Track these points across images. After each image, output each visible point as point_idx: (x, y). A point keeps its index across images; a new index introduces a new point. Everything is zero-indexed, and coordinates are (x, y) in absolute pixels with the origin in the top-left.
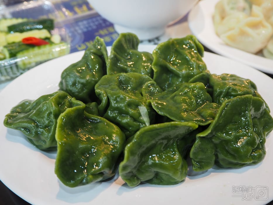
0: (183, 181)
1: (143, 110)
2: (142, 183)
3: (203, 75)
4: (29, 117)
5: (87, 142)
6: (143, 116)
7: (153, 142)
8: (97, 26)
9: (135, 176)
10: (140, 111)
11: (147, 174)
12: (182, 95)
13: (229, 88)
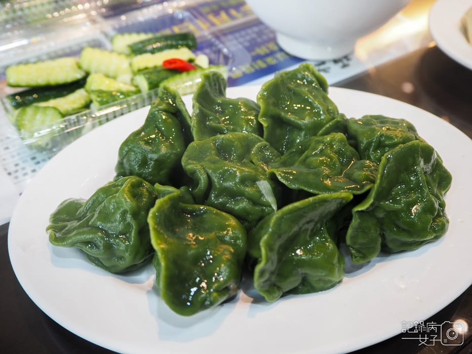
0: (340, 282)
1: (264, 186)
2: (285, 295)
3: (338, 122)
4: (90, 223)
5: (196, 246)
6: (265, 194)
7: (296, 229)
8: (249, 41)
9: (275, 285)
10: (260, 188)
11: (292, 279)
12: (316, 154)
13: (381, 136)
